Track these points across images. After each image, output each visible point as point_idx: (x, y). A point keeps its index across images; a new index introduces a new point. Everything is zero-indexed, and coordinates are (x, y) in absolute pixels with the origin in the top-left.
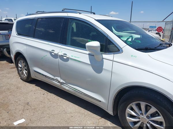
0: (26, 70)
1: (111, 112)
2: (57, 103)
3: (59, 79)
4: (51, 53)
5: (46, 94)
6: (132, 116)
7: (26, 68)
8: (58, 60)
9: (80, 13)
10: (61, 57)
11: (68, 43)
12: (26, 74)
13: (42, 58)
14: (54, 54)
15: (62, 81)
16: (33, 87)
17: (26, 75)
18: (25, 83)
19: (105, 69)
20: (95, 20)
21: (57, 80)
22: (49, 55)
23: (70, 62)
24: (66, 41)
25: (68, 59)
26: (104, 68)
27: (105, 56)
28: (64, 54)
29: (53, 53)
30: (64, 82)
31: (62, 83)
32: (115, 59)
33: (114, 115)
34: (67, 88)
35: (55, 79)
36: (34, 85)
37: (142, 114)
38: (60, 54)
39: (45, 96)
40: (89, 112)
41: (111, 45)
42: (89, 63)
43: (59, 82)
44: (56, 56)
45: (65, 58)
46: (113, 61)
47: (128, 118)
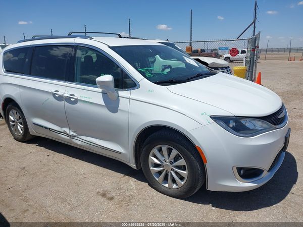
0: (21, 124)
1: (133, 166)
2: (66, 165)
3: (67, 130)
4: (54, 95)
5: (51, 155)
6: (156, 165)
7: (21, 121)
8: (64, 103)
9: (91, 39)
10: (68, 99)
11: (76, 79)
12: (22, 130)
13: (43, 103)
14: (58, 96)
15: (71, 133)
16: (33, 148)
17: (22, 132)
18: (20, 143)
19: (120, 110)
20: (110, 47)
21: (65, 133)
22: (52, 98)
23: (79, 105)
24: (74, 78)
25: (76, 101)
26: (119, 108)
27: (121, 93)
28: (70, 95)
29: (57, 94)
30: (75, 134)
31: (71, 137)
32: (132, 97)
33: (137, 168)
34: (79, 143)
35: (62, 131)
36: (34, 146)
37: (171, 163)
38: (65, 95)
39: (50, 158)
40: (109, 170)
41: (127, 80)
42: (103, 104)
43: (68, 135)
44: (61, 98)
45: (72, 100)
46: (130, 99)
47: (152, 168)
